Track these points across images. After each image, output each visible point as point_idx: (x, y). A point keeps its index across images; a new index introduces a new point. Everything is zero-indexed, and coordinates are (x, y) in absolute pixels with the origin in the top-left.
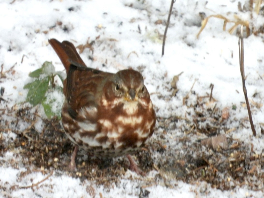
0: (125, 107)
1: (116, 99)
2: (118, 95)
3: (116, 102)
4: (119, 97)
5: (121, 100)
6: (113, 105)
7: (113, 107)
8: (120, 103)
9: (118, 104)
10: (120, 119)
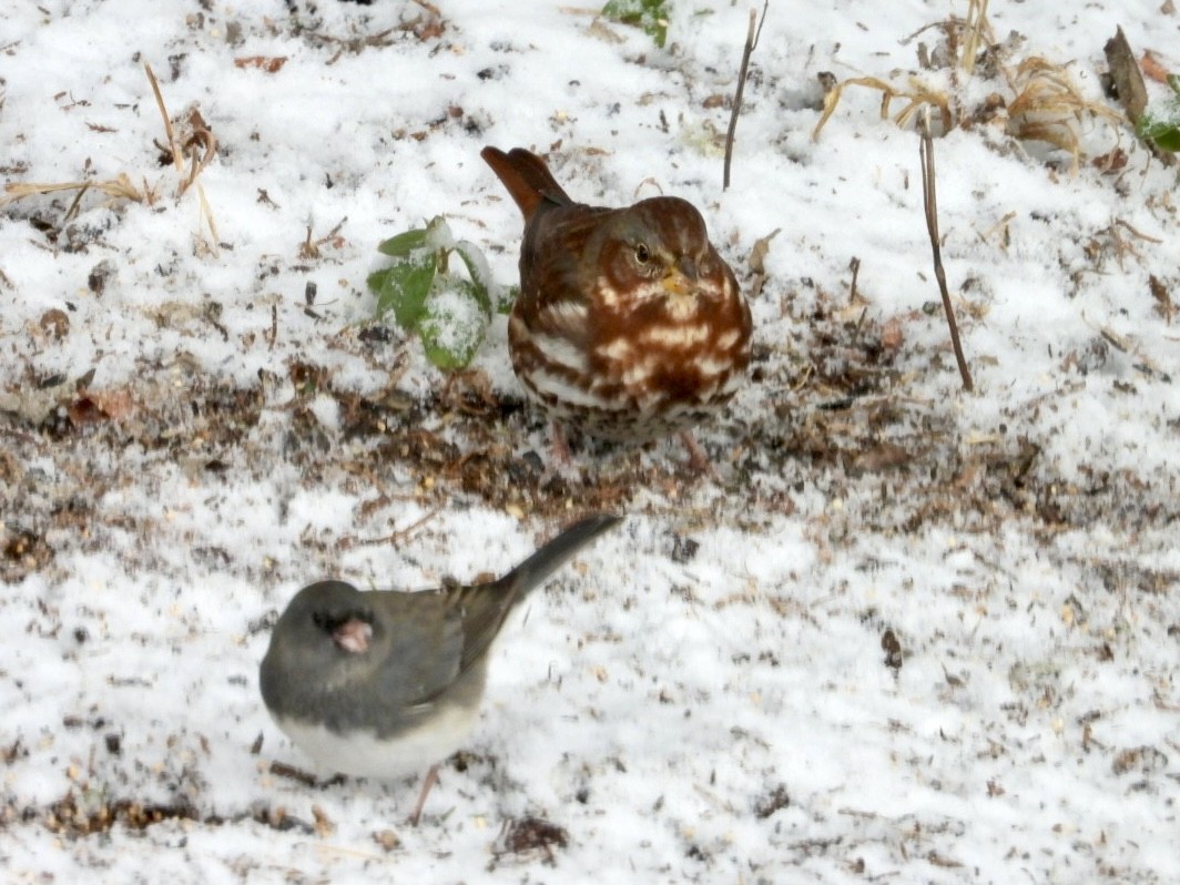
0: (668, 305)
1: (642, 285)
2: (647, 275)
3: (643, 293)
4: (650, 281)
5: (657, 289)
6: (635, 300)
7: (634, 307)
8: (654, 296)
9: (648, 300)
10: (657, 334)
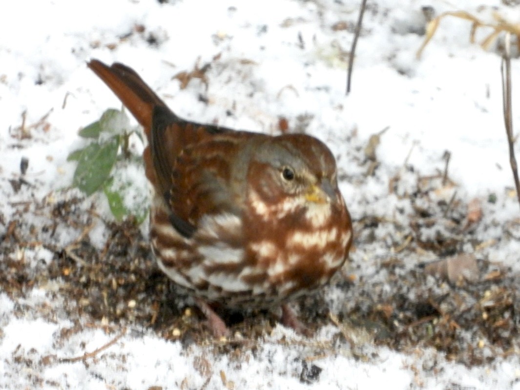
0: (309, 215)
2: (292, 191)
6: (282, 210)
10: (298, 238)
